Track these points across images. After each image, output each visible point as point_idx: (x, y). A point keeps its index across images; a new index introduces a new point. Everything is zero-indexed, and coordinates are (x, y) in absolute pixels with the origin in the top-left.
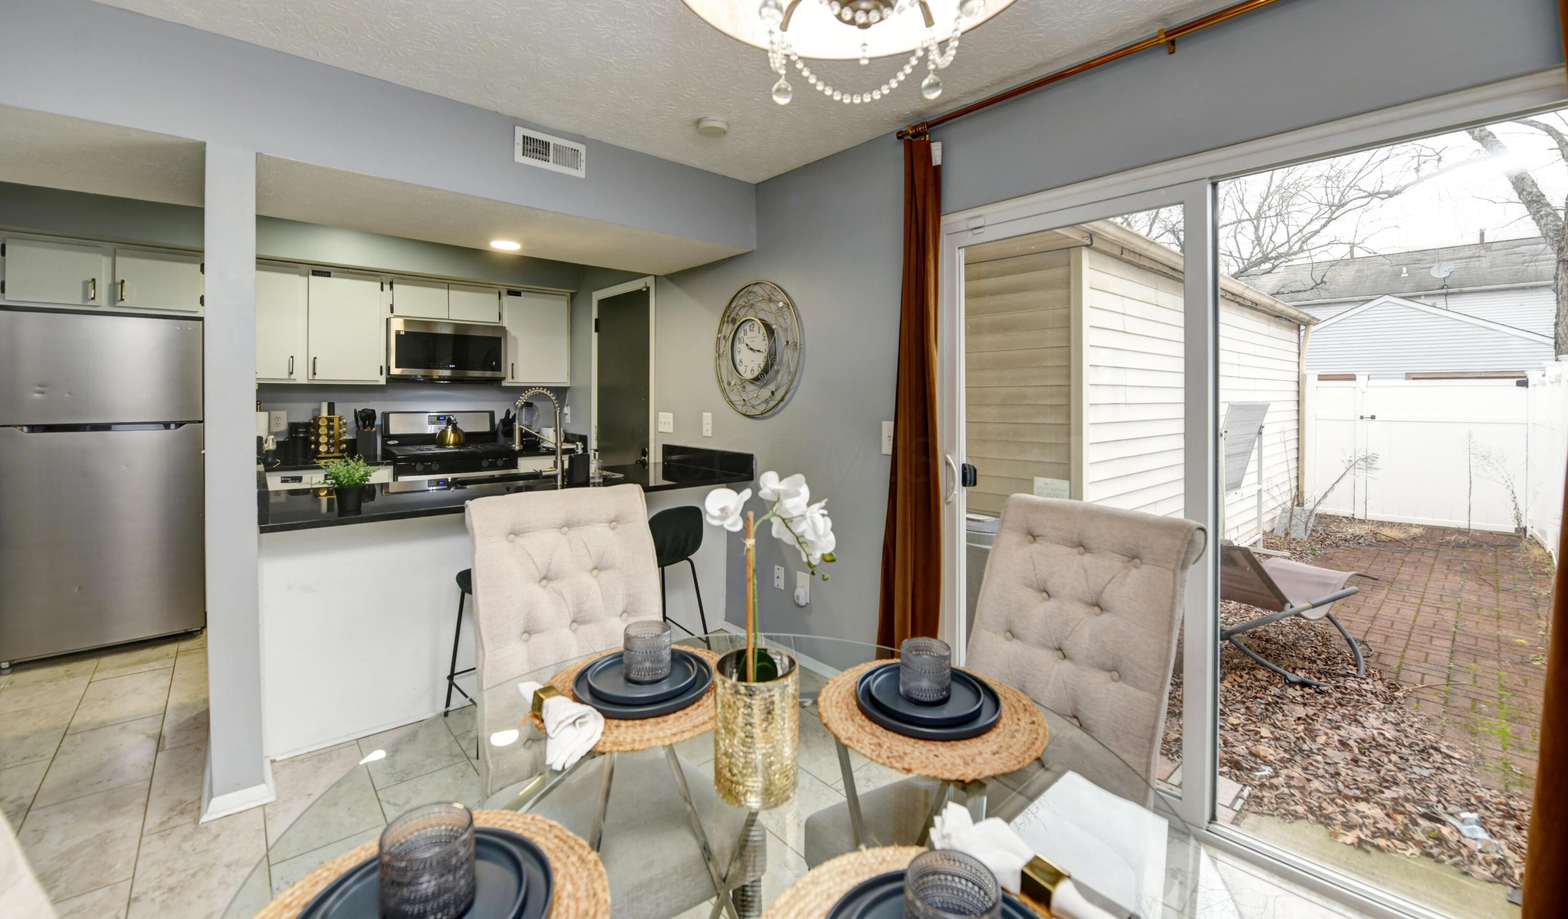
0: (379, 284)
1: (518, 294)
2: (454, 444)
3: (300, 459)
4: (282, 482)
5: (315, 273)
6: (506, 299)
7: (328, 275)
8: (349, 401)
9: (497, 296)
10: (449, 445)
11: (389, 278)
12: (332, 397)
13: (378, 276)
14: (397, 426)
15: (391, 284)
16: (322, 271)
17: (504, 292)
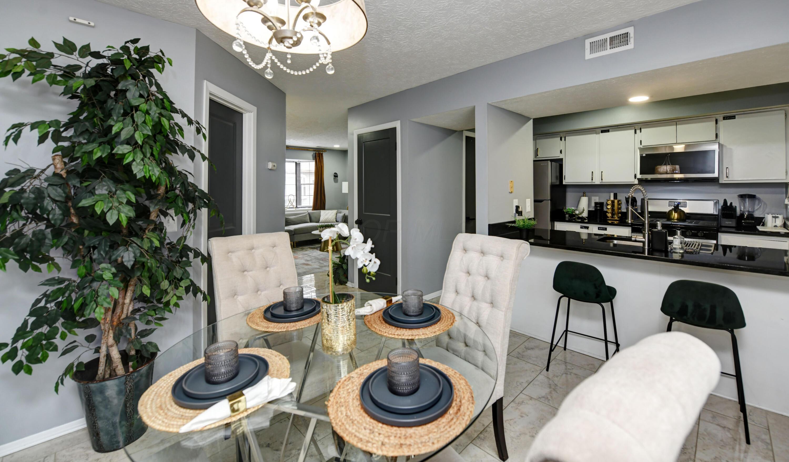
0: (633, 131)
1: (733, 117)
2: (677, 219)
3: (598, 220)
4: (581, 228)
5: (602, 132)
6: (722, 123)
7: (608, 131)
8: (623, 192)
9: (715, 122)
10: (673, 219)
11: (639, 126)
12: (616, 190)
13: (632, 126)
14: (652, 207)
15: (641, 129)
16: (605, 130)
17: (720, 118)
